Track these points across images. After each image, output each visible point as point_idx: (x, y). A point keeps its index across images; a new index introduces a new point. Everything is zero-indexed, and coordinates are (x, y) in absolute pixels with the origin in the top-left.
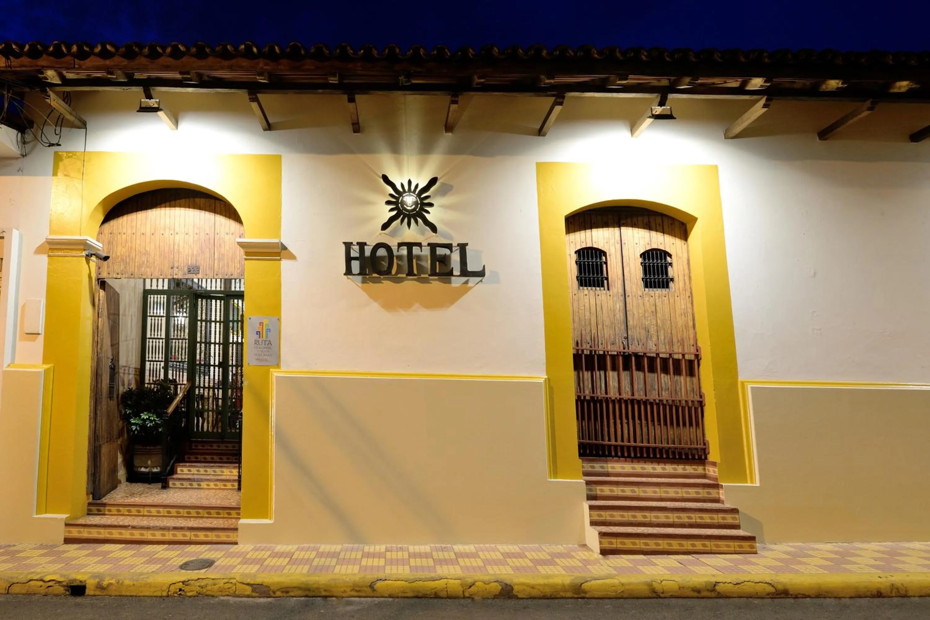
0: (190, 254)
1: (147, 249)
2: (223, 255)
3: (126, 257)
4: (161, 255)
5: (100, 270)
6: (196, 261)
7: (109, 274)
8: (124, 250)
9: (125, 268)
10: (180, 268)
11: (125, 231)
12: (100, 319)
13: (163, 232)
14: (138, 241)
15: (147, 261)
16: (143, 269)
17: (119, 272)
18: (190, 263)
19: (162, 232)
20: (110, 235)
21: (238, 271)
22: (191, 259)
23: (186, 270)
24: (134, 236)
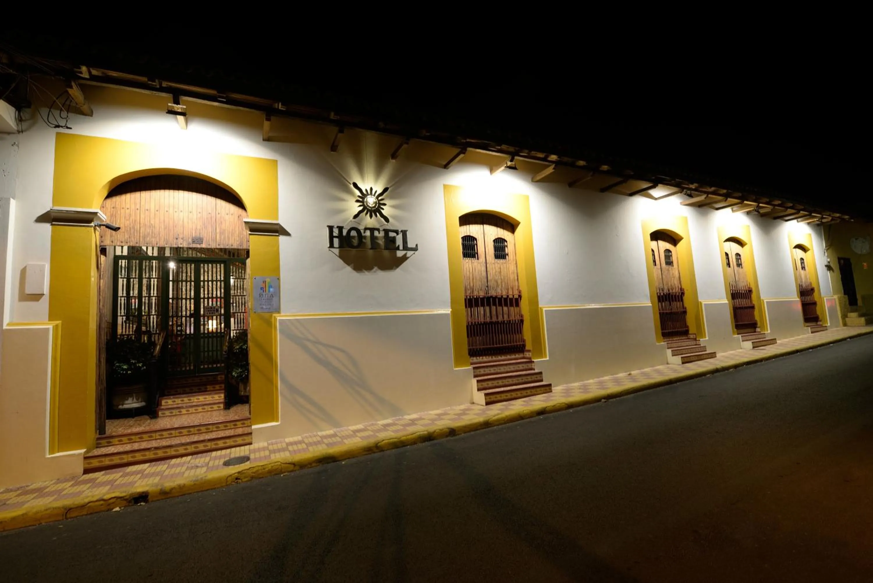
0: (194, 229)
1: (152, 222)
2: (224, 230)
3: (130, 229)
4: (166, 228)
5: (103, 238)
6: (200, 233)
7: (112, 242)
8: (128, 222)
9: (130, 237)
10: (185, 239)
11: (128, 206)
12: (102, 281)
13: (168, 210)
14: (142, 216)
15: (152, 233)
16: (148, 239)
17: (123, 240)
18: (194, 235)
19: (166, 209)
20: (112, 209)
21: (238, 243)
22: (195, 233)
23: (190, 240)
24: (138, 211)
